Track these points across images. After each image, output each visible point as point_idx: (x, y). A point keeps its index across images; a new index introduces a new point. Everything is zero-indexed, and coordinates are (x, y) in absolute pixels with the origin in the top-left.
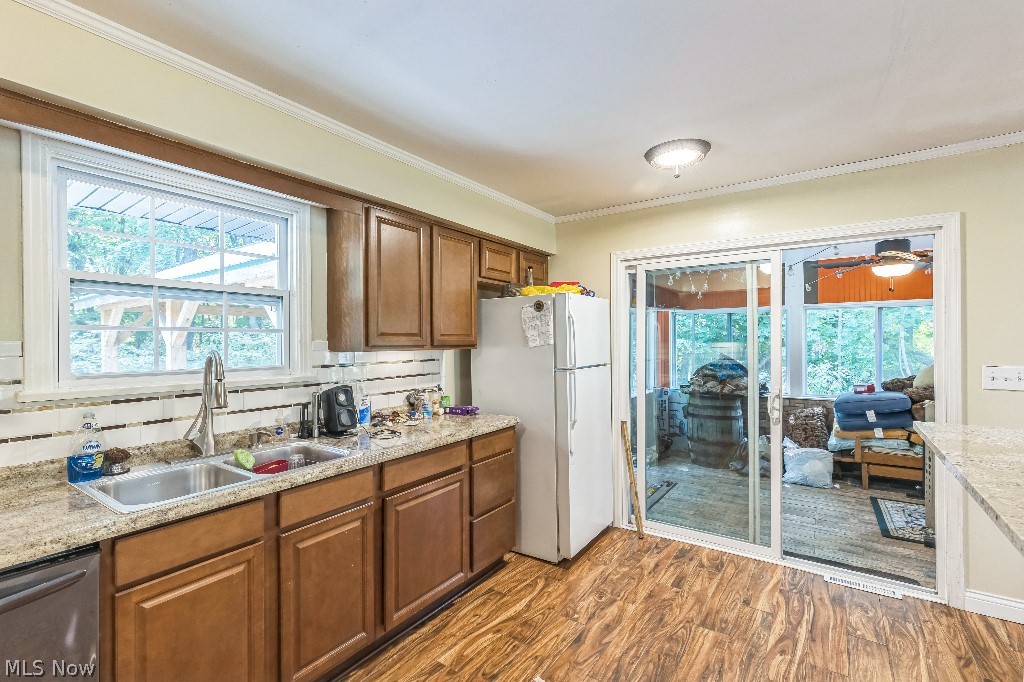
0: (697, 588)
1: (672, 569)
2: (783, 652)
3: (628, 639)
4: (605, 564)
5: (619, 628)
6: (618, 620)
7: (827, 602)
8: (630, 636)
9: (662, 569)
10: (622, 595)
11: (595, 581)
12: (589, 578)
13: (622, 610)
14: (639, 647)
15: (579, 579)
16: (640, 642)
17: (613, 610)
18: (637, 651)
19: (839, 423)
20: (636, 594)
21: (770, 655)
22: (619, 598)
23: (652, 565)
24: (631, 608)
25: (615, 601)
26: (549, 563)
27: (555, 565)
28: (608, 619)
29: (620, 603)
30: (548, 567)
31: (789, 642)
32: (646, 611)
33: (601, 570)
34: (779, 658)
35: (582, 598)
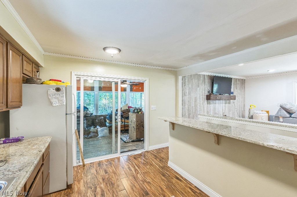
0: (111, 171)
1: (101, 170)
2: (138, 174)
3: (110, 193)
4: (82, 179)
5: (105, 193)
6: (103, 191)
7: (134, 159)
8: (110, 192)
9: (99, 171)
10: (96, 184)
11: (84, 186)
12: (82, 186)
13: (101, 188)
14: (115, 193)
15: (79, 188)
16: (113, 192)
17: (98, 190)
18: (115, 194)
19: (108, 120)
20: (99, 181)
21: (137, 176)
22: (96, 186)
23: (95, 171)
24: (102, 186)
25: (96, 187)
26: (62, 190)
27: (66, 189)
28: (100, 193)
29: (98, 186)
30: (63, 192)
31: (137, 171)
32: (107, 184)
33: (83, 182)
34: (138, 175)
35: (86, 193)
